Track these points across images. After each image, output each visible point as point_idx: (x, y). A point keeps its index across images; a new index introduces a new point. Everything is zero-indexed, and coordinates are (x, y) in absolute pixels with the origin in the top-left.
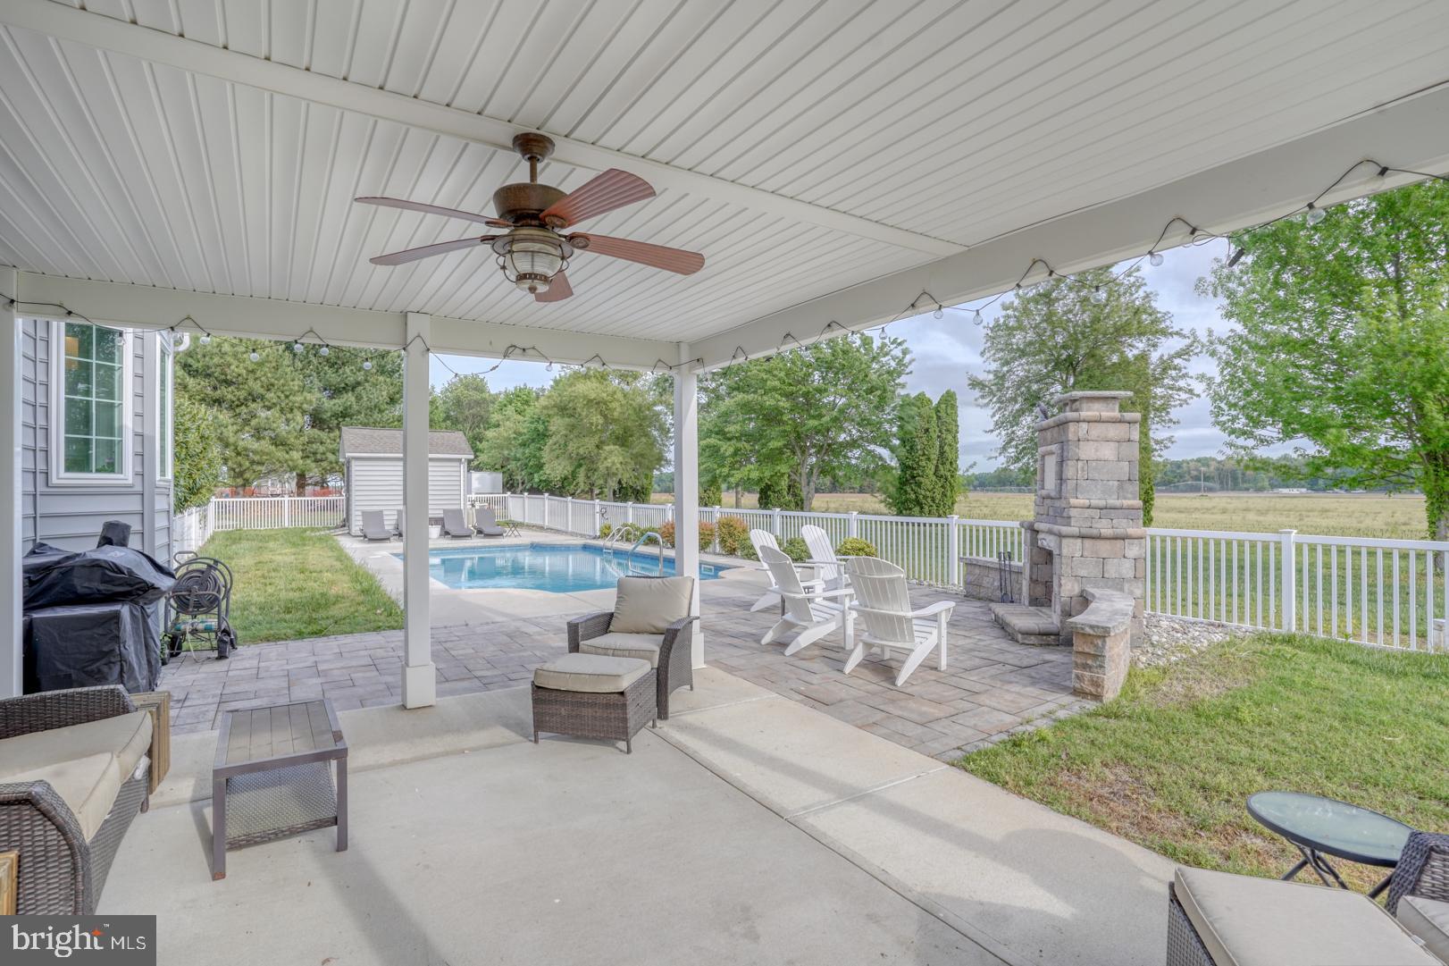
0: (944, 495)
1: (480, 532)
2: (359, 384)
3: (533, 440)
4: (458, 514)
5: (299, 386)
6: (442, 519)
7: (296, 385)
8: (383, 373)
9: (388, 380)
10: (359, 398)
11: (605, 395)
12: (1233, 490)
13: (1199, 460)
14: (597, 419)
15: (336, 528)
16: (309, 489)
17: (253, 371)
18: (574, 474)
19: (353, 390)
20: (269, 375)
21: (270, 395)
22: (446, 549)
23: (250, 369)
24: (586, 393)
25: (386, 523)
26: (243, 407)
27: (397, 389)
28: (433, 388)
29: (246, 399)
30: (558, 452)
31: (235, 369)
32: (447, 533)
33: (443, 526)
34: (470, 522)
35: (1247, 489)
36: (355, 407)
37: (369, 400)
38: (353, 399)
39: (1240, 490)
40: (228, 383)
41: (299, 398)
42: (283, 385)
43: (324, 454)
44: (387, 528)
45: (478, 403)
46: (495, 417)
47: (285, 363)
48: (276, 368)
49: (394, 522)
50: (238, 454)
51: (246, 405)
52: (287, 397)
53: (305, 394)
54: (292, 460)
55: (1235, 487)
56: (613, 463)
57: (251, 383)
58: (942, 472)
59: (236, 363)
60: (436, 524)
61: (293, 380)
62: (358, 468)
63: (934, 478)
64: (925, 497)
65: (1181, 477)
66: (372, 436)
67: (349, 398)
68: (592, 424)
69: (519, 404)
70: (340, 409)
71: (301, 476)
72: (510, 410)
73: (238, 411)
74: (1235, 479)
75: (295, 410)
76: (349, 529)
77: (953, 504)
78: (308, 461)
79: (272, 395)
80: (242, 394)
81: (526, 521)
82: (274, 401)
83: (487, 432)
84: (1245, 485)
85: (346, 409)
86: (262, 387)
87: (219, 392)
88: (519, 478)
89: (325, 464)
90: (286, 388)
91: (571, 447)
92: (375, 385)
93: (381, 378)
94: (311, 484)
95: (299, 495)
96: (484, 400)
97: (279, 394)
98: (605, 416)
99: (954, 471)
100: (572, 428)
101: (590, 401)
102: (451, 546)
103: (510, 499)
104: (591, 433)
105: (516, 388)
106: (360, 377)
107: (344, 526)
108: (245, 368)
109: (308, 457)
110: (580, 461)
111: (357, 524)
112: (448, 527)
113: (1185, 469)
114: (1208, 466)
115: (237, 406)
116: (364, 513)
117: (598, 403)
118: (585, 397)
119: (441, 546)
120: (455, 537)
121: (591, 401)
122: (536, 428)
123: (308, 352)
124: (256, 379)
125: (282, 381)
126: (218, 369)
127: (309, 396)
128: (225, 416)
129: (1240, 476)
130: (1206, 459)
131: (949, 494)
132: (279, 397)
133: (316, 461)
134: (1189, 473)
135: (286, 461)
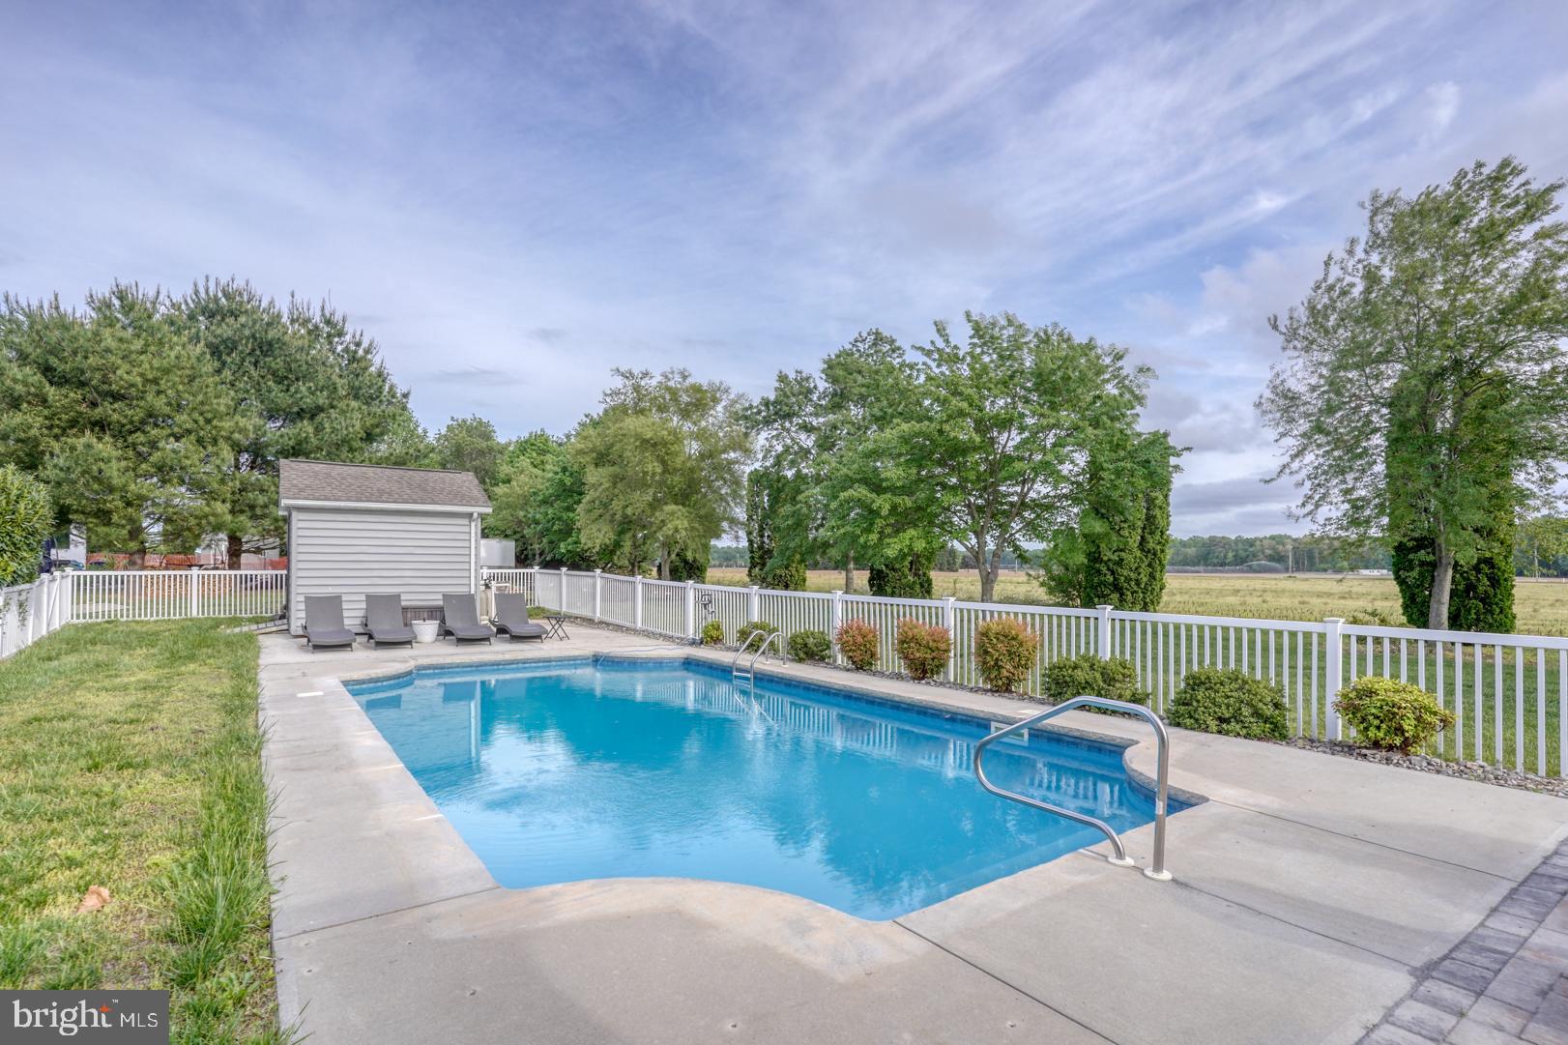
0: (1152, 576)
1: (502, 630)
2: (320, 409)
3: (558, 497)
4: (468, 601)
5: (228, 407)
6: (441, 609)
7: (223, 403)
8: (356, 397)
9: (364, 407)
10: (318, 430)
11: (666, 433)
12: (1310, 570)
13: (1272, 538)
14: (654, 467)
15: (272, 619)
16: (244, 558)
17: (155, 381)
18: (617, 545)
19: (312, 418)
20: (181, 387)
21: (182, 418)
22: (450, 666)
23: (150, 377)
24: (639, 430)
25: (346, 614)
26: (139, 433)
27: (376, 421)
28: (425, 431)
29: (143, 422)
30: (597, 513)
31: (125, 375)
32: (449, 633)
33: (443, 621)
34: (487, 614)
35: (1325, 570)
36: (314, 441)
37: (334, 430)
38: (310, 429)
39: (1317, 571)
40: (116, 397)
41: (227, 424)
42: (202, 403)
43: (266, 506)
44: (347, 622)
45: (482, 453)
46: (505, 469)
47: (204, 369)
48: (192, 379)
49: (361, 613)
50: (129, 504)
51: (144, 432)
52: (208, 421)
53: (237, 417)
54: (214, 515)
55: (1312, 568)
56: (676, 530)
57: (150, 397)
58: (1151, 545)
59: (126, 367)
60: (431, 618)
61: (217, 397)
62: (301, 525)
63: (1138, 554)
64: (1128, 580)
65: (1254, 556)
66: (328, 475)
67: (306, 427)
68: (645, 473)
69: (535, 455)
70: (291, 443)
71: (235, 541)
72: (524, 462)
73: (130, 439)
74: (1311, 558)
75: (222, 443)
76: (289, 624)
77: (1161, 589)
78: (242, 518)
79: (185, 417)
80: (138, 414)
81: (564, 609)
82: (188, 426)
83: (495, 489)
84: (1323, 566)
85: (300, 443)
86: (169, 404)
87: (99, 410)
88: (536, 546)
89: (266, 523)
90: (207, 407)
91: (616, 506)
92: (343, 412)
93: (354, 404)
94: (248, 551)
95: (231, 567)
96: (490, 449)
97: (196, 415)
98: (663, 463)
99: (1164, 542)
100: (616, 480)
101: (645, 441)
102: (457, 660)
103: (538, 576)
104: (644, 485)
105: (531, 434)
106: (322, 399)
107: (282, 617)
108: (142, 375)
109: (242, 512)
110: (626, 525)
111: (298, 617)
112: (450, 624)
113: (1258, 548)
114: (1284, 545)
115: (131, 432)
116: (308, 600)
117: (655, 445)
118: (638, 436)
119: (441, 661)
120: (463, 641)
121: (647, 441)
122: (561, 481)
123: (243, 360)
124: (159, 393)
125: (200, 397)
126: (98, 375)
127: (243, 422)
128: (106, 447)
129: (1317, 555)
130: (1280, 536)
131: (1158, 575)
132: (196, 422)
133: (254, 517)
134: (1263, 553)
135: (206, 516)
